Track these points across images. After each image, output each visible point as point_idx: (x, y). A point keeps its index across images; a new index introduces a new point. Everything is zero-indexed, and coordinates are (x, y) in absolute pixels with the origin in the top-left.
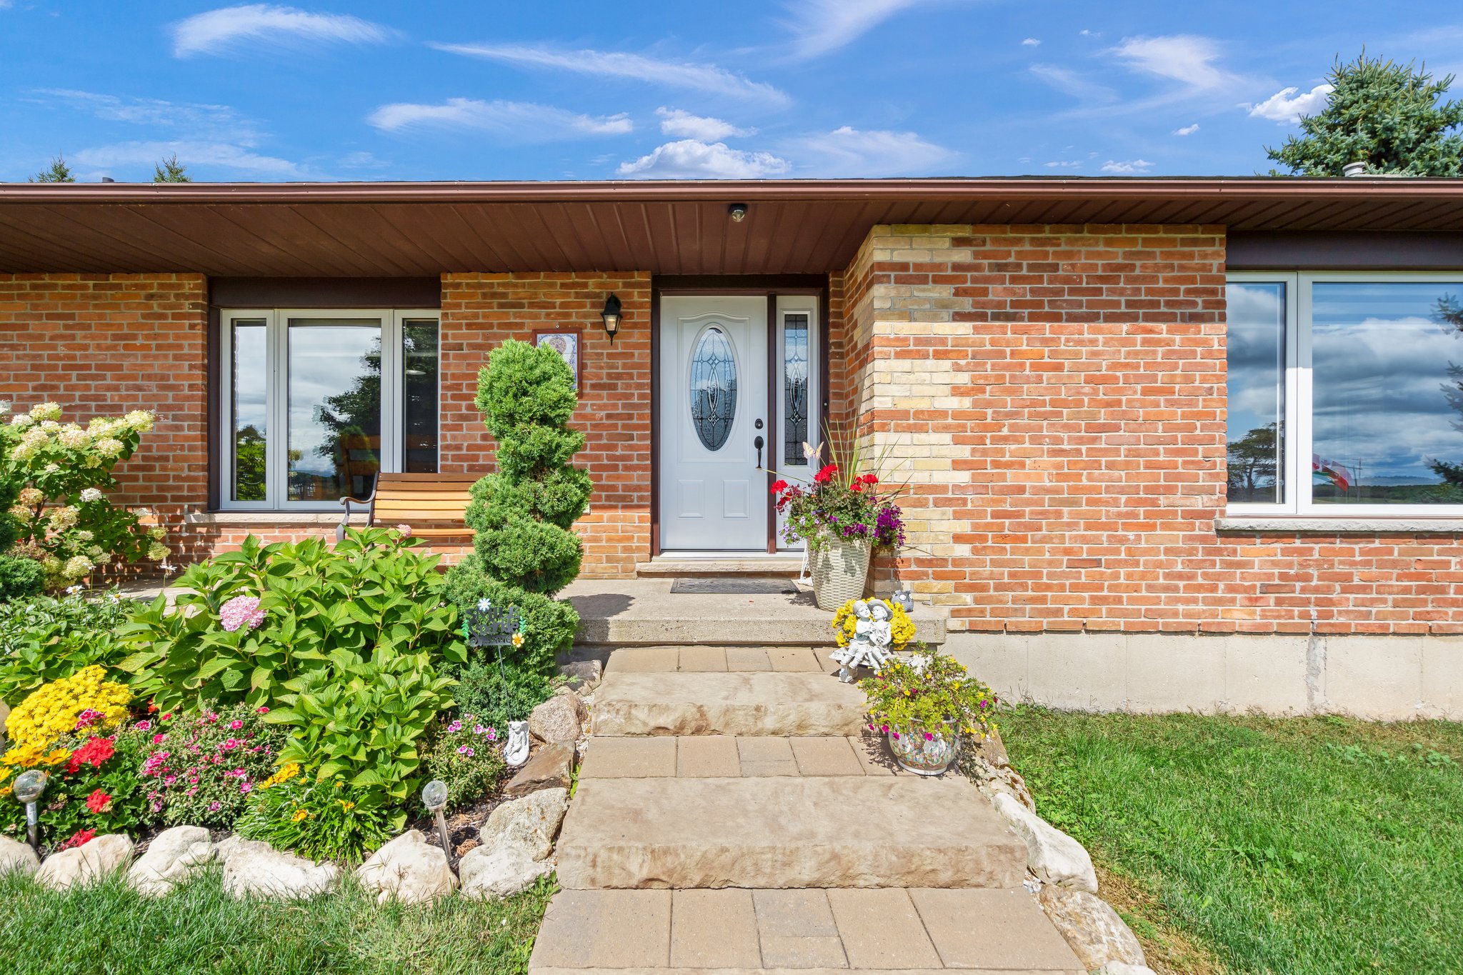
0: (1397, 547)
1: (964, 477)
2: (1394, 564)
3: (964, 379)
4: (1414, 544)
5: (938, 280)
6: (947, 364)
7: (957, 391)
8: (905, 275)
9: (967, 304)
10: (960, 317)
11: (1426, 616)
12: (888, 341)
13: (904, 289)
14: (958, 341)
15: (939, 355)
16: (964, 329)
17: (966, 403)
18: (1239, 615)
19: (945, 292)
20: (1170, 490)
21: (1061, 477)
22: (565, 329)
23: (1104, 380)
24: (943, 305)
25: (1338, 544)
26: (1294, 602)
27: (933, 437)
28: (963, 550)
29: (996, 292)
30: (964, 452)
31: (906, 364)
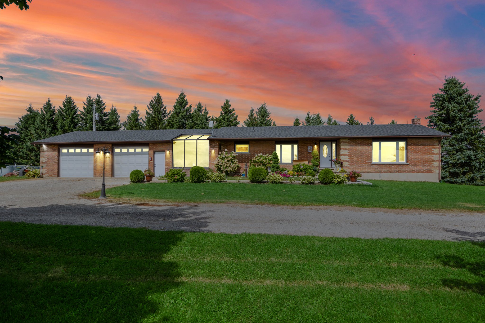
0: (387, 165)
1: (349, 160)
2: (387, 167)
3: (349, 151)
4: (389, 165)
5: (347, 143)
6: (347, 150)
7: (348, 152)
8: (344, 143)
9: (349, 145)
10: (348, 146)
11: (390, 171)
12: (342, 148)
13: (344, 144)
14: (348, 148)
15: (347, 149)
16: (349, 147)
17: (349, 153)
18: (373, 171)
19: (347, 144)
20: (367, 161)
21: (357, 160)
22: (311, 146)
23: (361, 151)
24: (347, 145)
25: (382, 165)
26: (378, 170)
27: (346, 156)
28: (349, 166)
29: (352, 144)
30: (349, 157)
31: (344, 150)
